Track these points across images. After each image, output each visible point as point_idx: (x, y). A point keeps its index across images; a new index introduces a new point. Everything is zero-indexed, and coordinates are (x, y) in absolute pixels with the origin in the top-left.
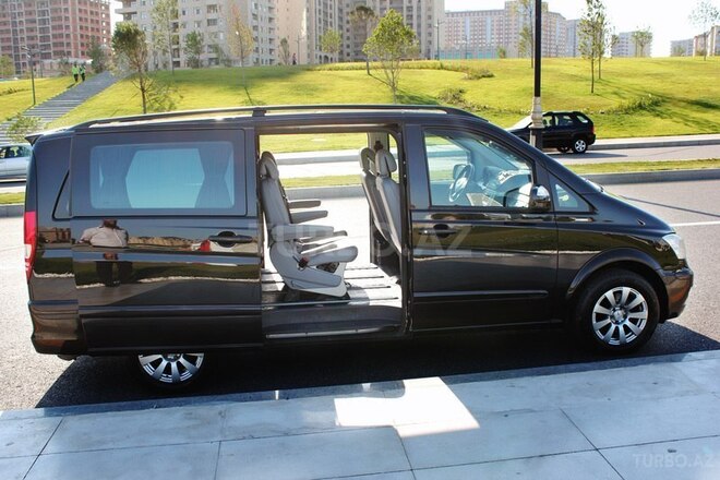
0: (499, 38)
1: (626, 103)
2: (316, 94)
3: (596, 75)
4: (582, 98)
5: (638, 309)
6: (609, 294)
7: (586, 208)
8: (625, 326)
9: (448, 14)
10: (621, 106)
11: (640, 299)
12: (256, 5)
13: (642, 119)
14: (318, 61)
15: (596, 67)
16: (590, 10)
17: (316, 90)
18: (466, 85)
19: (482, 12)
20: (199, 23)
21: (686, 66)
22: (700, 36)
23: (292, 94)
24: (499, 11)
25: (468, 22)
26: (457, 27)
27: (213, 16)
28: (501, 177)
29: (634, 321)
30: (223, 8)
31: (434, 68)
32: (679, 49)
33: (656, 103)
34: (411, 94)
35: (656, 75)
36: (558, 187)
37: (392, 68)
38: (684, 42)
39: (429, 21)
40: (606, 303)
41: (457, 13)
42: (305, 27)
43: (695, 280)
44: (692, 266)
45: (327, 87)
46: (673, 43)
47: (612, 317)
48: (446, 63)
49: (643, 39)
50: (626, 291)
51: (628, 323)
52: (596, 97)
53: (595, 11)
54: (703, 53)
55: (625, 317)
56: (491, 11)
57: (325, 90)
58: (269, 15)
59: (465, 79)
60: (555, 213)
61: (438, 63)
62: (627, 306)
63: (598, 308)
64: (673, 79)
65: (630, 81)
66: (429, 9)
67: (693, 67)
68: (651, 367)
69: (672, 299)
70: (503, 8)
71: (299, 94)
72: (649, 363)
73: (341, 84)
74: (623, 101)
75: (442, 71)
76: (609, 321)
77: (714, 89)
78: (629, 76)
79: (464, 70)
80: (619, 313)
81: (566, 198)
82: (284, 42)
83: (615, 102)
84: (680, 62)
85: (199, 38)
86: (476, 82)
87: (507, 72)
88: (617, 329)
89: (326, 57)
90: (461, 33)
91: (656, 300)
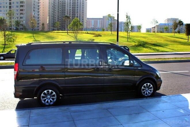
0: (101, 26)
1: (136, 44)
2: (54, 39)
3: (129, 37)
4: (125, 42)
5: (151, 88)
6: (145, 85)
7: (140, 66)
8: (148, 92)
9: (88, 19)
10: (135, 45)
11: (151, 86)
12: (34, 13)
13: (141, 48)
14: (51, 30)
15: (129, 35)
16: (127, 20)
17: (54, 38)
18: (94, 38)
19: (97, 18)
20: (17, 18)
21: (151, 35)
22: (153, 27)
23: (47, 39)
24: (101, 18)
25: (93, 21)
26: (90, 22)
27: (22, 16)
28: (120, 59)
29: (150, 91)
30: (25, 14)
31: (85, 33)
32: (148, 31)
33: (144, 44)
34: (80, 40)
35: (144, 37)
36: (134, 61)
37: (76, 33)
38: (149, 29)
39: (83, 20)
40: (144, 87)
41: (90, 18)
42: (48, 21)
43: (162, 82)
44: (162, 79)
45: (57, 37)
46: (147, 29)
47: (146, 90)
48: (89, 32)
49: (139, 28)
50: (149, 84)
51: (149, 91)
52: (129, 42)
53: (128, 20)
54: (154, 32)
55: (148, 90)
56: (99, 18)
57: (56, 38)
58: (38, 17)
59: (94, 36)
60: (134, 67)
61: (87, 32)
62: (149, 87)
63: (143, 88)
64: (148, 38)
65: (137, 38)
66: (83, 17)
67: (152, 35)
68: (156, 99)
69: (158, 86)
70: (102, 18)
71: (49, 39)
72: (155, 98)
73: (60, 37)
74: (136, 43)
75: (88, 34)
76: (145, 91)
77: (158, 41)
78: (137, 37)
79: (93, 34)
80: (147, 89)
81: (136, 63)
82: (43, 24)
83: (133, 44)
84: (149, 34)
85: (19, 22)
86: (97, 37)
87: (105, 35)
88: (147, 92)
89: (54, 29)
90: (91, 24)
91: (155, 86)
